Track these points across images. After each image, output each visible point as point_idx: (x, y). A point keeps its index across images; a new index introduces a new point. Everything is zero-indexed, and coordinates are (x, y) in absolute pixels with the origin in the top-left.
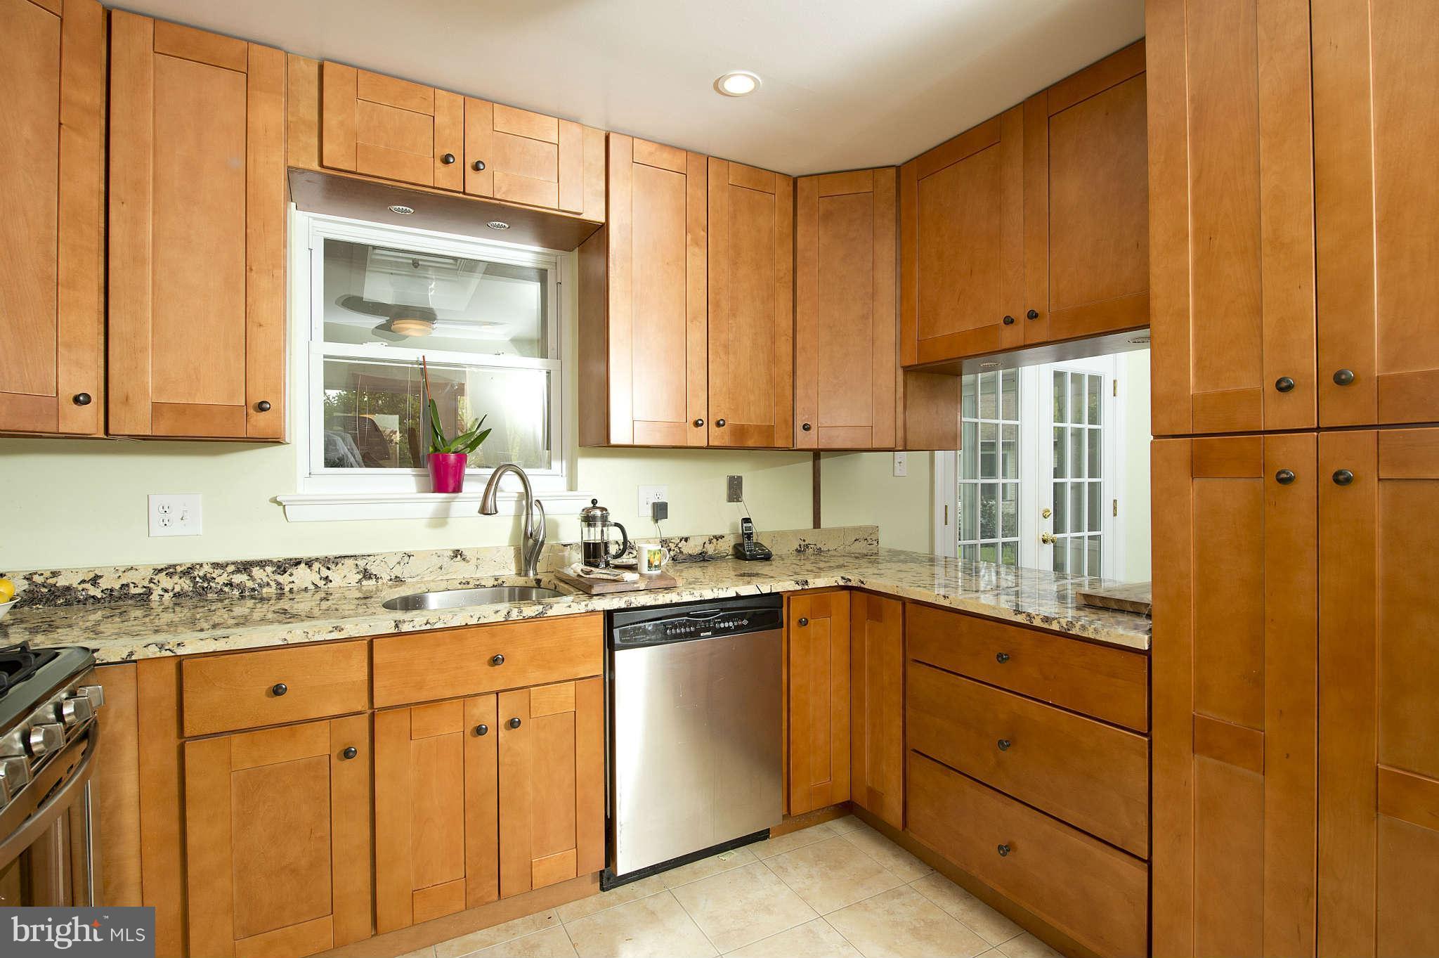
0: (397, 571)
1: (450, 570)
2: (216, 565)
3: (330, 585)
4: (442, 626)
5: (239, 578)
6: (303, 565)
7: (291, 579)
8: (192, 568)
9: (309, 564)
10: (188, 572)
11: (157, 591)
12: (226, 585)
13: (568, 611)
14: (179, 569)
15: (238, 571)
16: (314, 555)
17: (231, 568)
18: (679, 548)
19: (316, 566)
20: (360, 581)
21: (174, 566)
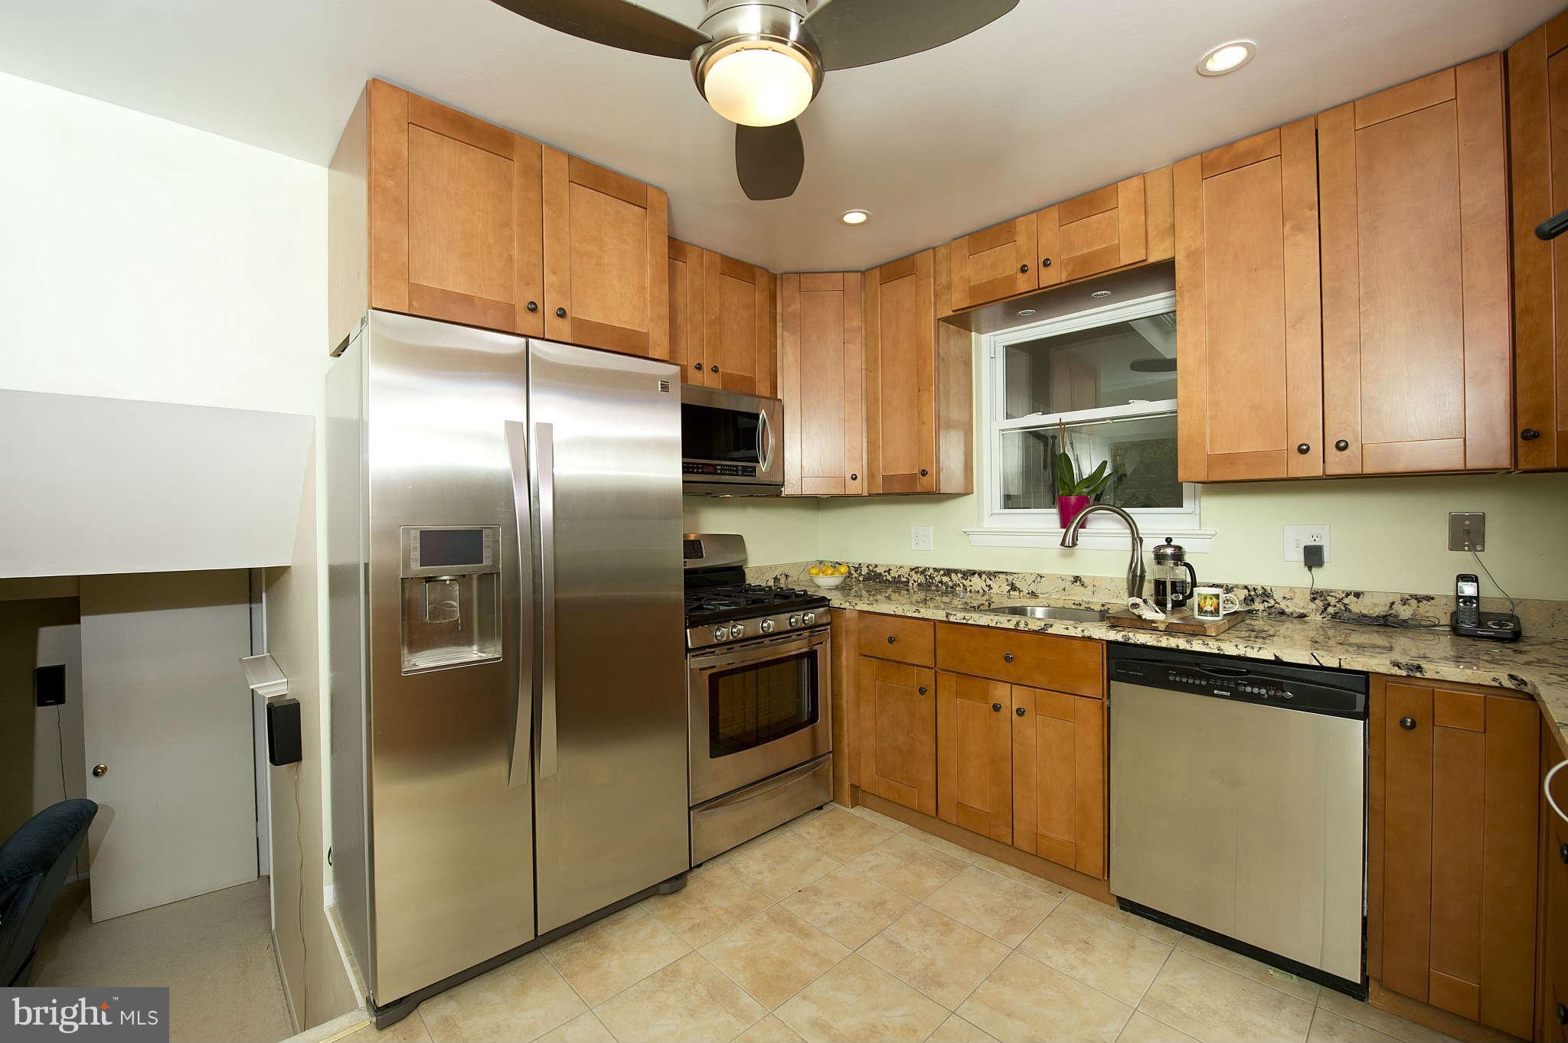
0: (1033, 588)
1: (1071, 592)
2: (935, 570)
3: (992, 591)
4: (973, 623)
5: (946, 579)
6: (976, 575)
7: (971, 583)
8: (925, 570)
9: (980, 574)
10: (923, 572)
11: (911, 582)
12: (939, 582)
13: (1066, 633)
14: (920, 570)
15: (944, 575)
16: (983, 569)
17: (942, 572)
18: (1345, 605)
19: (984, 576)
20: (1009, 591)
21: (918, 568)
